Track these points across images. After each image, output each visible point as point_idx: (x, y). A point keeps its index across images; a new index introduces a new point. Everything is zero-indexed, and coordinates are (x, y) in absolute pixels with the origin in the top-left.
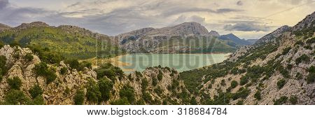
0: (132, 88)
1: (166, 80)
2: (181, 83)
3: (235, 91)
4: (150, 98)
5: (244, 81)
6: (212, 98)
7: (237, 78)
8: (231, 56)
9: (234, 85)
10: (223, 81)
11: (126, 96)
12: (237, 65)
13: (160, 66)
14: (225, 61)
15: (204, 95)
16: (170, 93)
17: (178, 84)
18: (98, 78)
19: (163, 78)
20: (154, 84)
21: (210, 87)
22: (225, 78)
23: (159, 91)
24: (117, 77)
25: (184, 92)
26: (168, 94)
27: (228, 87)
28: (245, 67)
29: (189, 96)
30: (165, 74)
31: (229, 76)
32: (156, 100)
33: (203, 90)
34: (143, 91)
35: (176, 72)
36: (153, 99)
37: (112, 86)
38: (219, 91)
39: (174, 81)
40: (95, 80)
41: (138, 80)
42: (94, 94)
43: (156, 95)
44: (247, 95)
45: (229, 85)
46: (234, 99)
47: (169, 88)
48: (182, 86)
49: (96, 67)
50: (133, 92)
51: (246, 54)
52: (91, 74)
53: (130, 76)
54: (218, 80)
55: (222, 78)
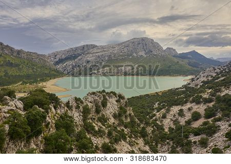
0: (71, 117)
1: (112, 107)
2: (130, 111)
3: (197, 125)
4: (93, 128)
5: (210, 114)
6: (166, 130)
7: (201, 109)
8: (193, 80)
9: (196, 117)
10: (181, 111)
11: (64, 127)
12: (201, 92)
13: (104, 91)
14: (185, 86)
15: (157, 125)
16: (117, 122)
17: (125, 112)
18: (25, 109)
19: (109, 105)
20: (98, 111)
21: (164, 117)
22: (183, 108)
23: (103, 120)
24: (51, 106)
25: (132, 121)
26: (114, 123)
27: (187, 119)
28: (212, 95)
29: (139, 125)
30: (110, 100)
31: (189, 105)
32: (99, 130)
33: (156, 120)
34: (84, 120)
35: (123, 98)
36: (97, 129)
37: (45, 117)
38: (176, 122)
39: (121, 108)
40: (21, 112)
41: (78, 107)
42: (20, 130)
43: (100, 124)
44: (215, 132)
45: (188, 116)
46: (196, 135)
47: (115, 116)
48: (130, 115)
49: (22, 95)
50: (72, 122)
51: (215, 79)
52: (15, 104)
53: (68, 103)
54: (175, 109)
55: (179, 107)
